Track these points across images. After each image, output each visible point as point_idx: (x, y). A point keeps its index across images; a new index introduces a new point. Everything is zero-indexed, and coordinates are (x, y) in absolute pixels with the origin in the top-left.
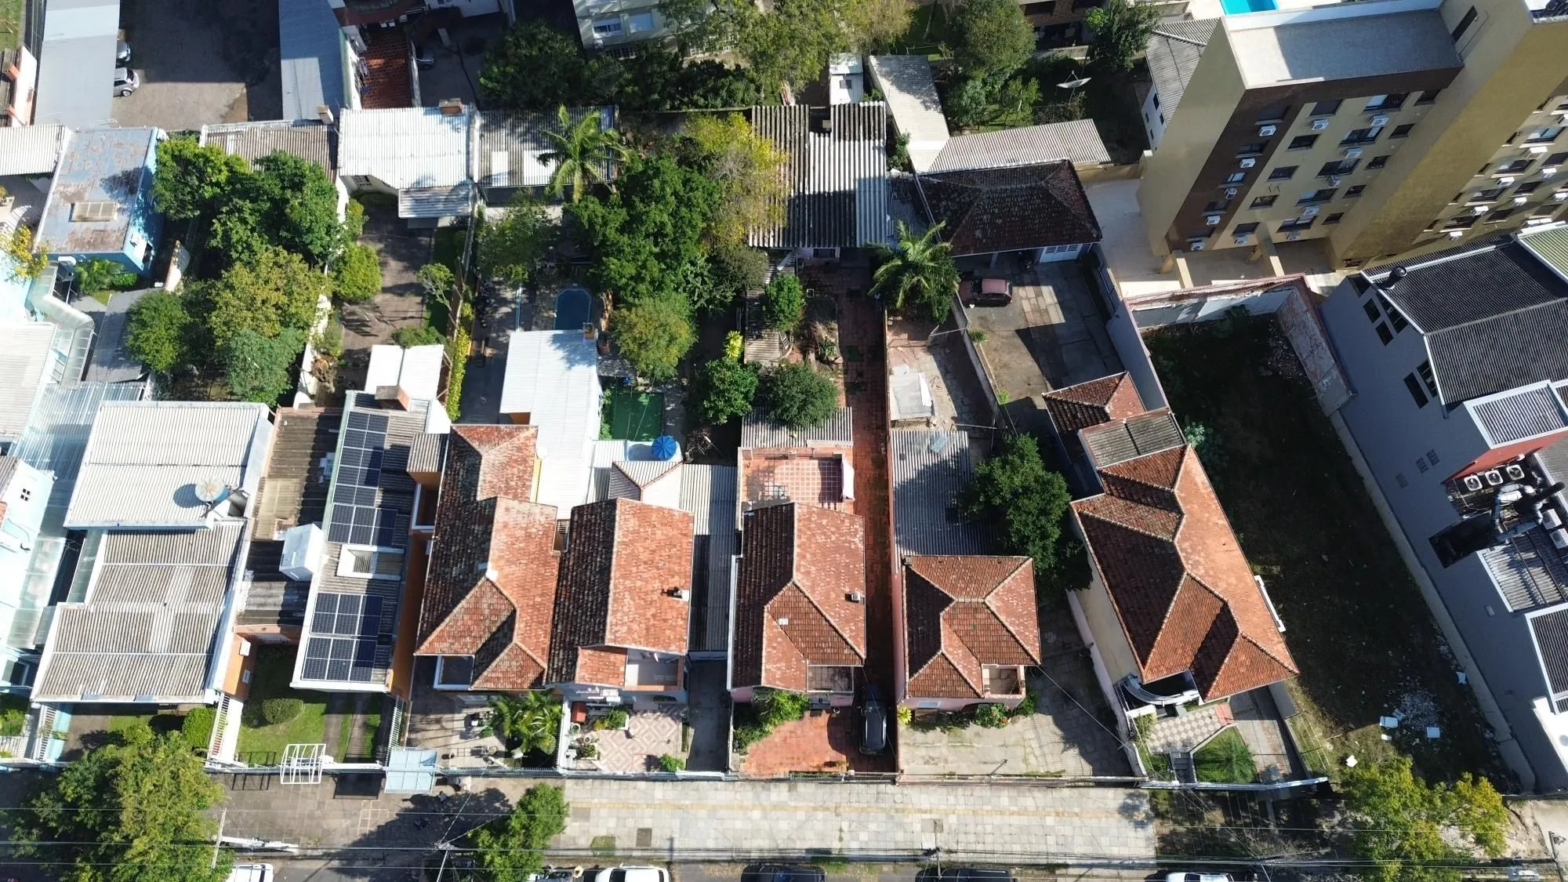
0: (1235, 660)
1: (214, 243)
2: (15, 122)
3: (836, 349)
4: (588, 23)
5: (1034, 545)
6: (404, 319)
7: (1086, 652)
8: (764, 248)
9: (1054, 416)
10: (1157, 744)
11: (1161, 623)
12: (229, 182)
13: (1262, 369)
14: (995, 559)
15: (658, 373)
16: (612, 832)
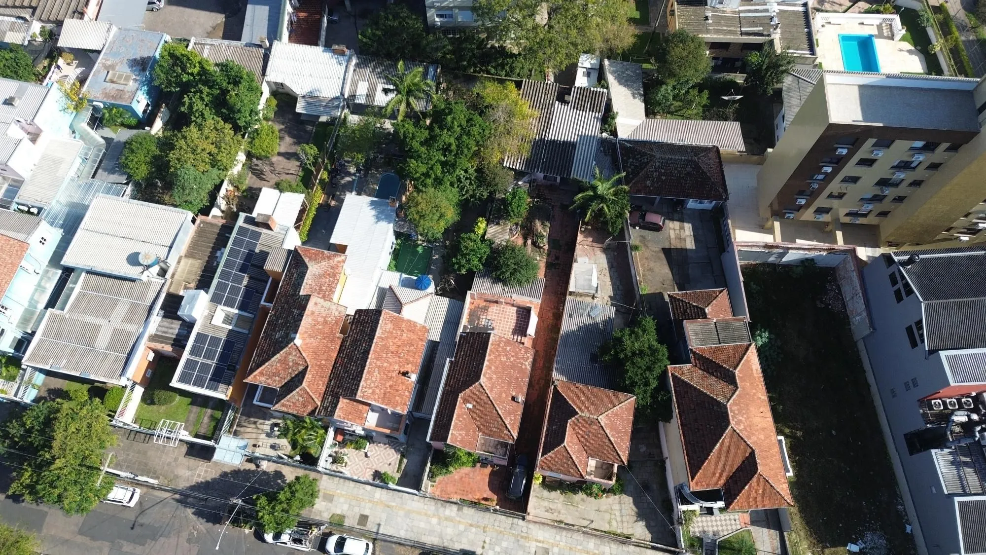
0: (752, 488)
1: (183, 109)
2: (86, 17)
3: (545, 240)
4: (433, 11)
5: (639, 389)
6: (287, 174)
7: (663, 462)
8: (512, 169)
9: (673, 308)
10: (697, 530)
11: (709, 455)
12: (199, 74)
13: (818, 302)
14: (612, 392)
15: (430, 234)
16: (344, 513)
